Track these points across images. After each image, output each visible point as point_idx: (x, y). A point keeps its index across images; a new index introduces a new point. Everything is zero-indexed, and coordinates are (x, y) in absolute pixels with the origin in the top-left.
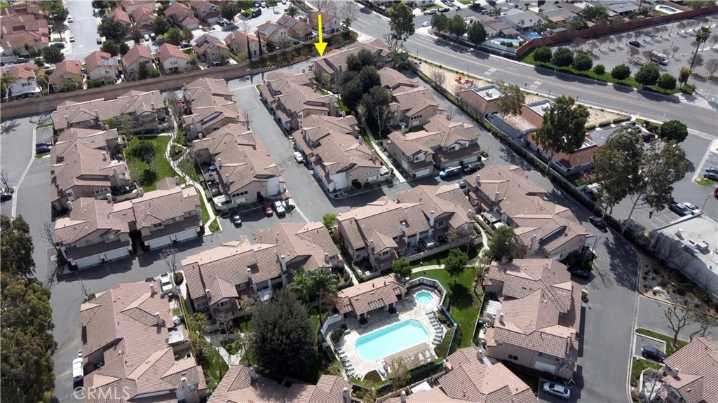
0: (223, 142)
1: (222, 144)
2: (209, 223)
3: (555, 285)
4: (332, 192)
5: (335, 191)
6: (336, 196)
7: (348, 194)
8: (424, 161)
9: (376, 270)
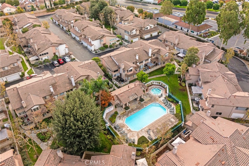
0: (33, 33)
1: (33, 34)
2: (27, 71)
3: (226, 73)
4: (93, 51)
5: (95, 50)
6: (96, 52)
7: (102, 51)
8: (136, 34)
9: (126, 81)
